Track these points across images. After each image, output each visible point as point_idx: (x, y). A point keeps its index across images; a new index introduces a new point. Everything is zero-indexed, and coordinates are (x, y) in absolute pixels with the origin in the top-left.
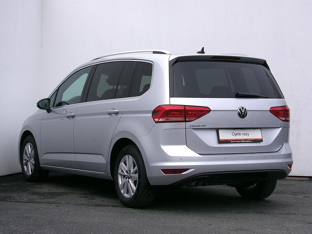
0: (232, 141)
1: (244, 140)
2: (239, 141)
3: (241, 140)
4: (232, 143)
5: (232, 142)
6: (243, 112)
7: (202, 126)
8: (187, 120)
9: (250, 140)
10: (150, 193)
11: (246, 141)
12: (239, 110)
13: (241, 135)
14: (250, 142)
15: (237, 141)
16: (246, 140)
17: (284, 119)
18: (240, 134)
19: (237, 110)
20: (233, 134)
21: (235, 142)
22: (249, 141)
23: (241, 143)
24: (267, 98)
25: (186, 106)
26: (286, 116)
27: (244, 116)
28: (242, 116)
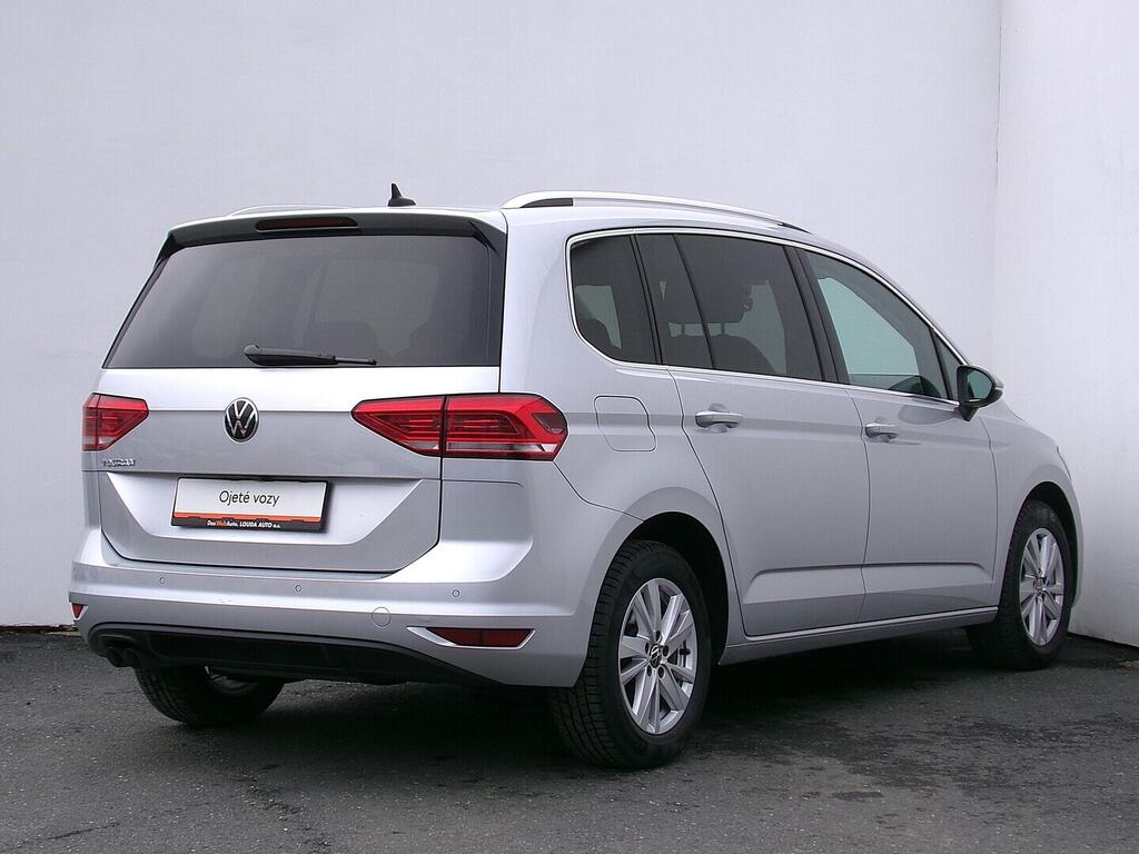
0: (212, 520)
1: (254, 521)
2: (236, 521)
3: (243, 521)
4: (210, 527)
5: (210, 523)
7: (125, 464)
8: (100, 442)
9: (274, 522)
11: (259, 524)
12: (227, 412)
13: (252, 499)
14: (272, 529)
15: (228, 524)
16: (259, 520)
17: (437, 448)
18: (246, 498)
19: (223, 409)
20: (224, 497)
21: (219, 523)
22: (269, 525)
23: (246, 528)
24: (373, 364)
25: (101, 398)
26: (453, 436)
27: (243, 432)
28: (234, 432)
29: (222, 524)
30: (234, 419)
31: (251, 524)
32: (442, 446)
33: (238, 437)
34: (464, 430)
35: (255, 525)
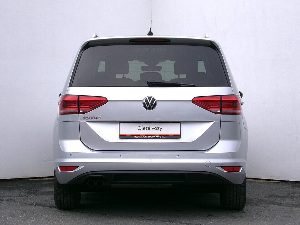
0: (136, 136)
1: (154, 136)
2: (146, 136)
3: (149, 136)
5: (135, 137)
6: (150, 102)
7: (97, 118)
8: (81, 111)
9: (162, 136)
10: (65, 193)
11: (156, 137)
12: (144, 101)
13: (151, 129)
14: (161, 138)
15: (143, 137)
16: (155, 135)
17: (219, 111)
18: (149, 129)
19: (142, 100)
20: (139, 128)
21: (139, 137)
22: (160, 137)
23: (149, 138)
24: (194, 86)
25: (80, 96)
26: (224, 108)
27: (152, 107)
28: (148, 107)
29: (141, 137)
30: (148, 103)
31: (153, 137)
32: (221, 111)
33: (150, 109)
34: (226, 106)
35: (154, 137)
